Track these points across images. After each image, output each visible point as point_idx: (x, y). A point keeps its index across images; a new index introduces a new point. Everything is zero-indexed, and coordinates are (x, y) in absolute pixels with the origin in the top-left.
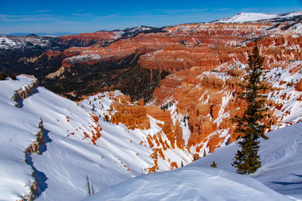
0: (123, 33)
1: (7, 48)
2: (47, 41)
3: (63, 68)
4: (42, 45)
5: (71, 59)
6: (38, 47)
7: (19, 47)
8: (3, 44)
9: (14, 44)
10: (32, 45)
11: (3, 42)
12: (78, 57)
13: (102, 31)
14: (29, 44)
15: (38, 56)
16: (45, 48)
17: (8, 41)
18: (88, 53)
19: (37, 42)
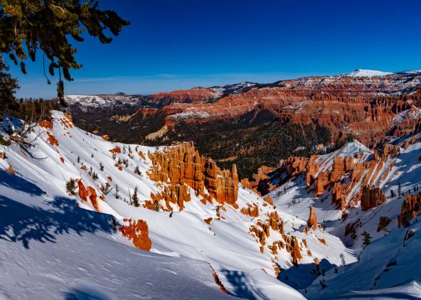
0: (224, 89)
1: (96, 106)
2: (137, 99)
3: (166, 127)
4: (132, 103)
5: (175, 116)
6: (128, 106)
7: (108, 106)
8: (93, 102)
9: (104, 102)
10: (121, 103)
11: (94, 100)
12: (183, 115)
13: (199, 87)
14: (119, 102)
15: (131, 114)
16: (134, 106)
17: (98, 99)
18: (193, 110)
19: (126, 100)
